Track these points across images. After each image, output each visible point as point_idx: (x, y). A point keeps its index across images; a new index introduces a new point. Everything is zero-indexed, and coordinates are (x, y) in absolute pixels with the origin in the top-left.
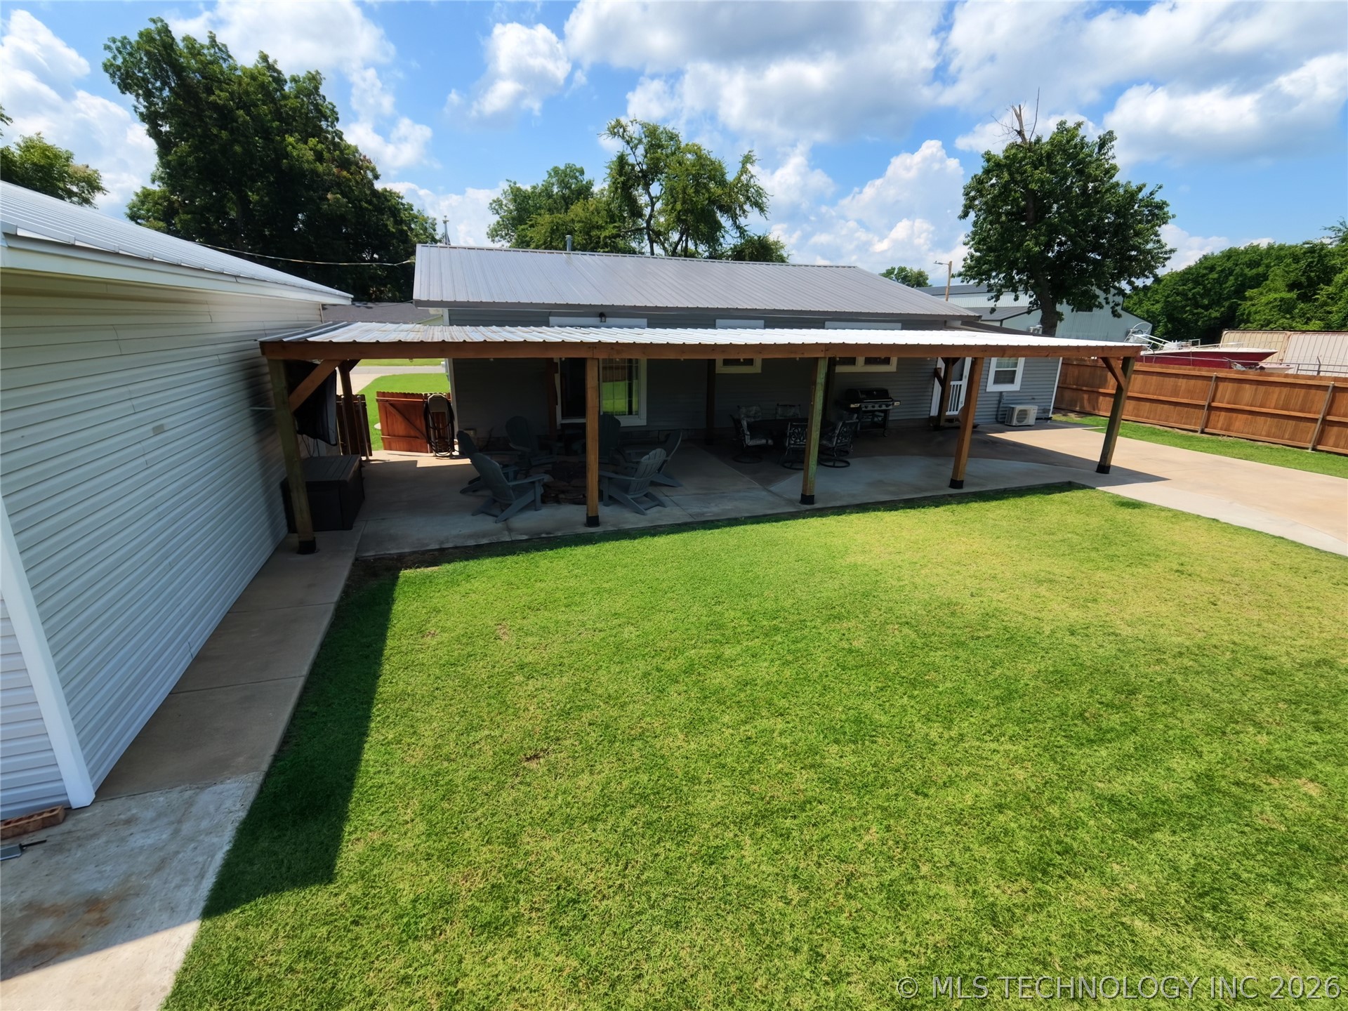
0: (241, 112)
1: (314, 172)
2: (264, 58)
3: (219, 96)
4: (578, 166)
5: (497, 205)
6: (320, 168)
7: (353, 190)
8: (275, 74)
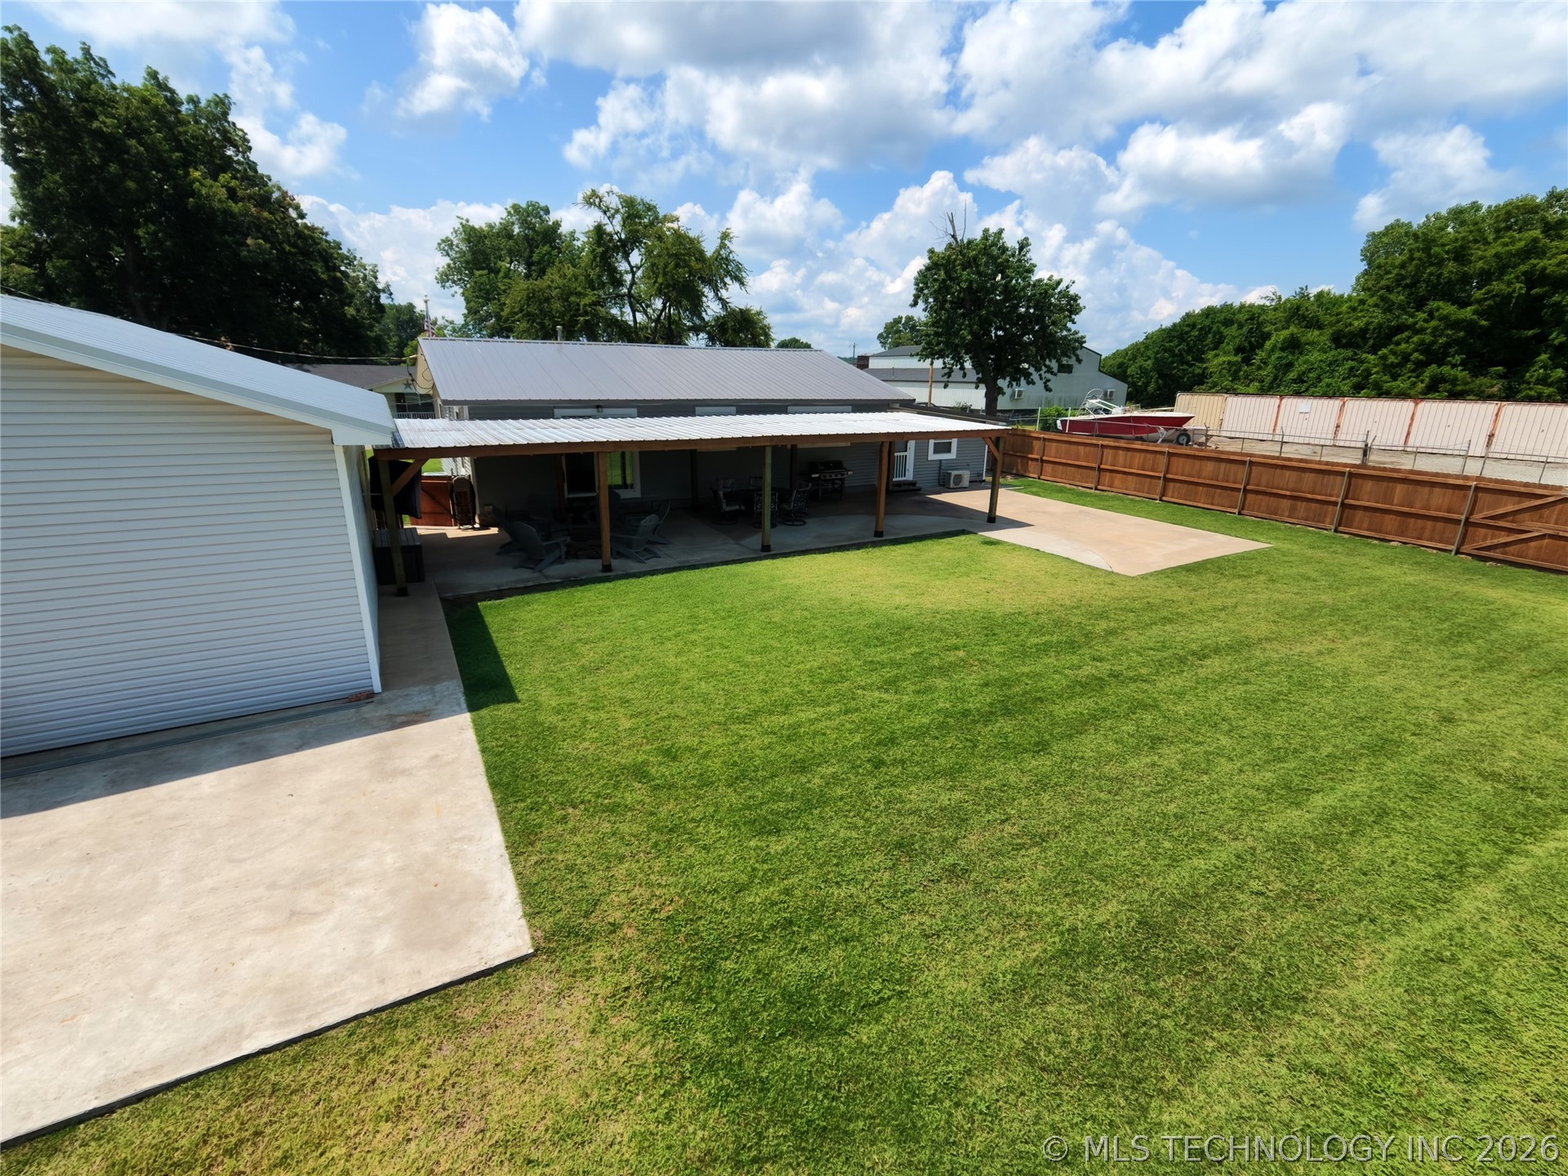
0: (133, 142)
1: (227, 213)
2: (153, 75)
3: (104, 123)
4: (542, 204)
5: (446, 245)
6: (236, 208)
7: (276, 234)
8: (169, 94)
